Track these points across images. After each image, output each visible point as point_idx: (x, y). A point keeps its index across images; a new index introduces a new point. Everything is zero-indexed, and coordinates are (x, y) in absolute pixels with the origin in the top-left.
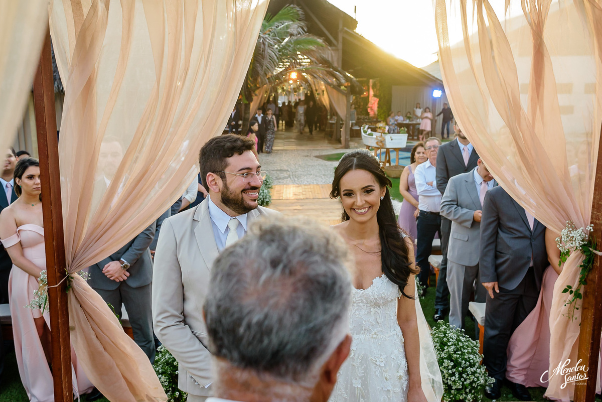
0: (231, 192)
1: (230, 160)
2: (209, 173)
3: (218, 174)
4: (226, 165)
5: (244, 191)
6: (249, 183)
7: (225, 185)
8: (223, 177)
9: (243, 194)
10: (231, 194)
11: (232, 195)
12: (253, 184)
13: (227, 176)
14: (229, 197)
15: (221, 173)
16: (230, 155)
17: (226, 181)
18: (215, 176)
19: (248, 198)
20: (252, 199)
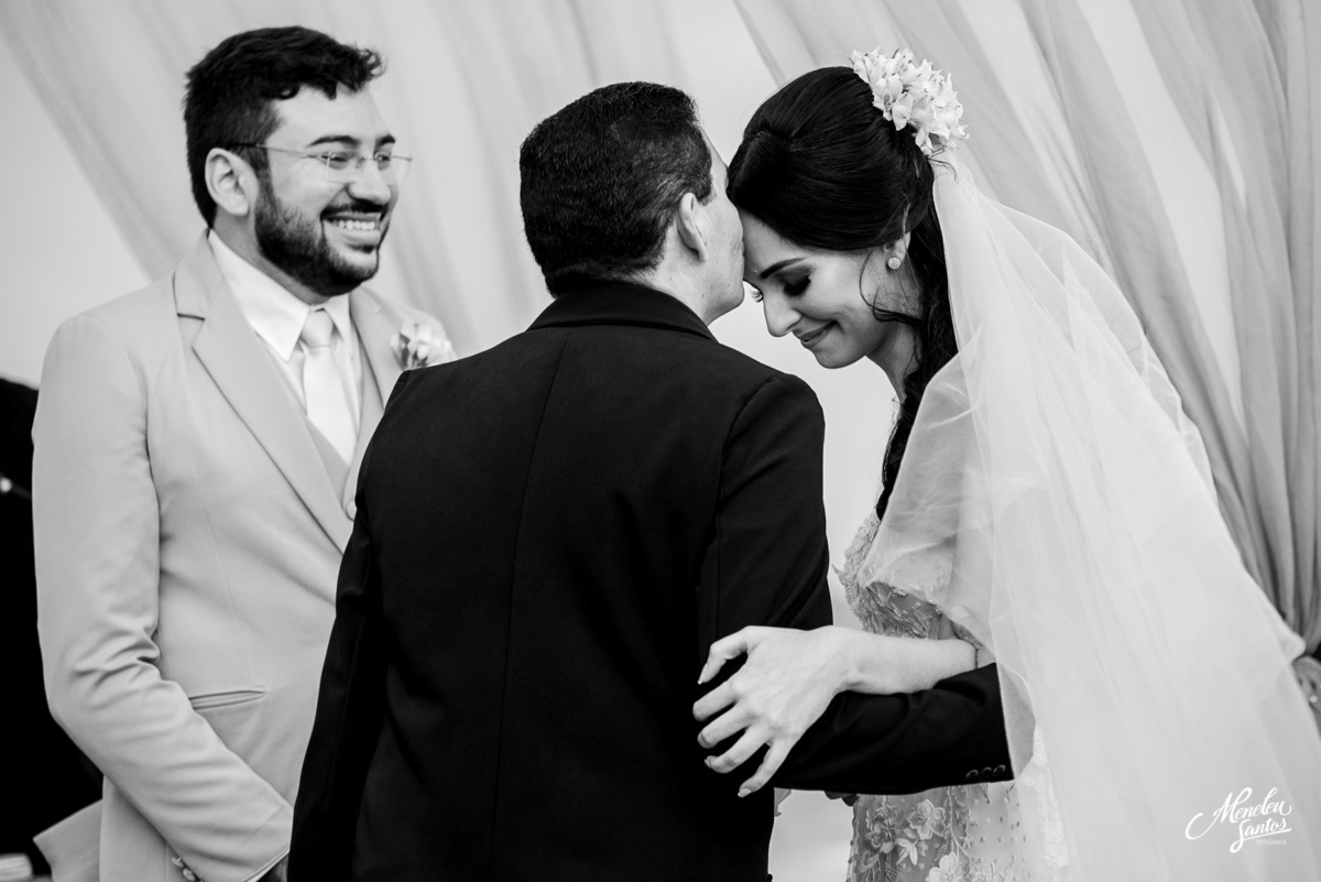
0: (288, 215)
1: (285, 108)
2: (215, 151)
3: (245, 152)
4: (272, 125)
5: (329, 214)
6: (346, 188)
7: (266, 189)
8: (260, 165)
9: (327, 224)
10: (287, 221)
11: (291, 227)
12: (360, 191)
13: (273, 159)
14: (280, 231)
15: (252, 150)
16: (287, 93)
17: (268, 176)
18: (237, 162)
19: (342, 241)
20: (357, 244)
